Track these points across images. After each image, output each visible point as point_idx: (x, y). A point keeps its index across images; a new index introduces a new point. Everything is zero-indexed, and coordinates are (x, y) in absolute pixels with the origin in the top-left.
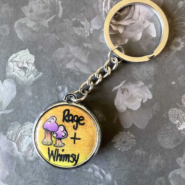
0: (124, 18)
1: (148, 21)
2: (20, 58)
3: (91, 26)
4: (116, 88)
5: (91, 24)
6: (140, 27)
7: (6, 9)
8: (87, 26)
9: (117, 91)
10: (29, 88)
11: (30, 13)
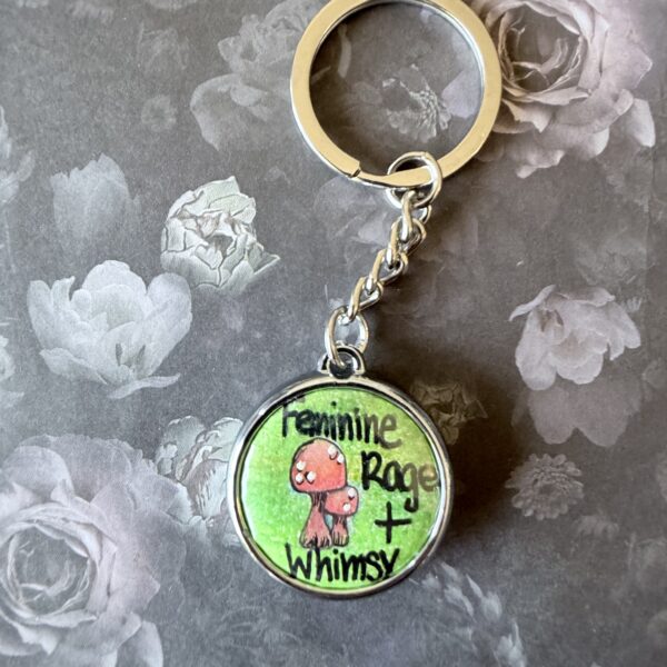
0: (551, 84)
1: (628, 93)
2: (209, 207)
3: (444, 105)
4: (520, 310)
5: (442, 100)
6: (603, 112)
7: (166, 45)
8: (428, 106)
9: (525, 320)
10: (234, 306)
11: (246, 61)
